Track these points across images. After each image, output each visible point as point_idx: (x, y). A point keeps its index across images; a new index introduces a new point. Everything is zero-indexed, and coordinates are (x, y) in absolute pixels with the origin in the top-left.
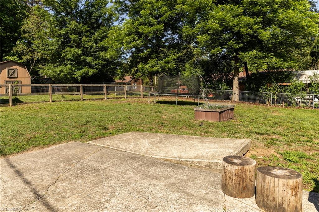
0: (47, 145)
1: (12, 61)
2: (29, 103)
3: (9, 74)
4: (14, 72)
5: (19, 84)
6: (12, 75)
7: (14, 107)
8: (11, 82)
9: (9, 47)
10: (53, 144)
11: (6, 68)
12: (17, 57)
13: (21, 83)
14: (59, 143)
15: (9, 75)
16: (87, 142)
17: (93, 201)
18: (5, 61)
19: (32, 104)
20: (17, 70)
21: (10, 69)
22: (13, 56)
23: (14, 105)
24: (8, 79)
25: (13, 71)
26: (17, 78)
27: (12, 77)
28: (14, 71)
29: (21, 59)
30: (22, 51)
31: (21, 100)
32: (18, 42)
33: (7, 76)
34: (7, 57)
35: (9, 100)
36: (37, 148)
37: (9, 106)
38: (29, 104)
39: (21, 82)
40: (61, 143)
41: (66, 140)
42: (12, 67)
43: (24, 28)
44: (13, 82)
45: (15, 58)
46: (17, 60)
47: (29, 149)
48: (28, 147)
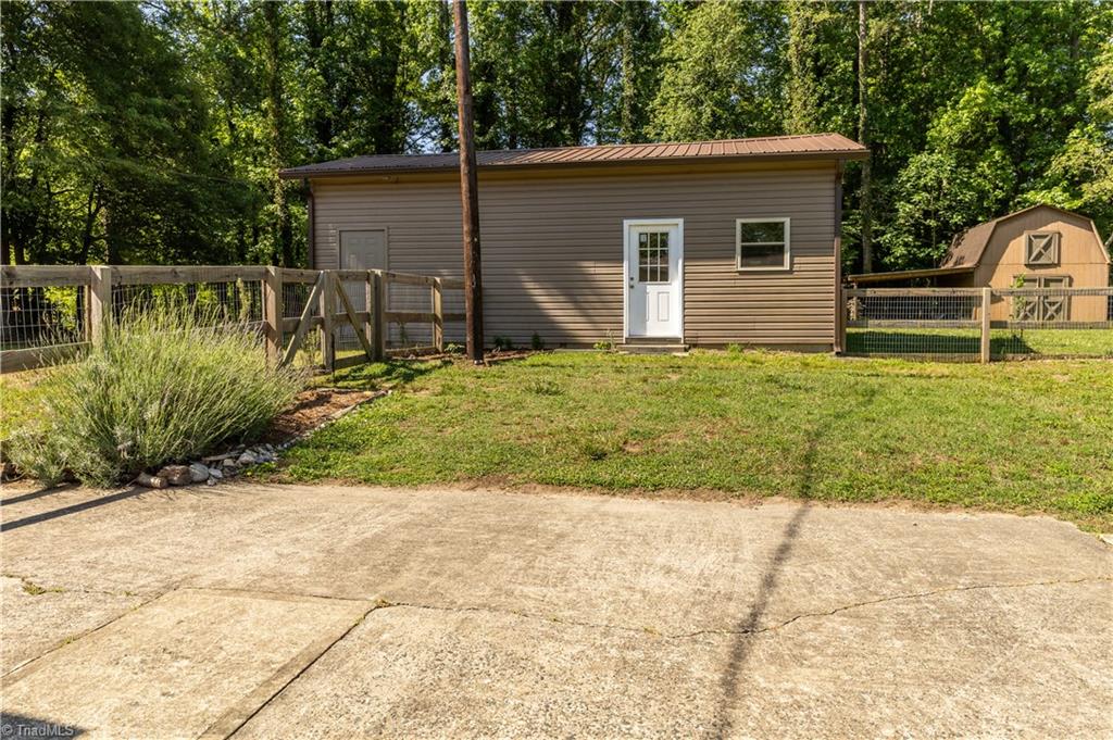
0: (946, 504)
1: (1044, 206)
2: (1048, 357)
3: (1030, 253)
4: (1047, 247)
5: (1063, 286)
6: (1040, 255)
7: (993, 366)
8: (1035, 281)
9: (1042, 159)
10: (967, 507)
11: (1021, 234)
12: (1065, 190)
13: (1070, 285)
14: (994, 509)
15: (1032, 258)
16: (1102, 536)
17: (857, 714)
18: (1024, 207)
19: (1057, 361)
20: (1060, 235)
21: (1035, 237)
22: (1048, 187)
23: (994, 361)
24: (1027, 272)
25: (1046, 240)
26: (1059, 264)
27: (1039, 262)
28: (1050, 242)
29: (1078, 195)
30: (1086, 165)
31: (1029, 344)
32: (1075, 133)
33: (1023, 260)
34: (1030, 195)
35: (979, 340)
36: (907, 504)
37: (979, 362)
38: (1048, 361)
39: (1071, 280)
40: (1000, 510)
41: (1026, 503)
42: (1043, 229)
43: (1098, 79)
44: (1043, 281)
45: (1058, 195)
46: (1064, 201)
47: (883, 499)
48: (880, 494)
